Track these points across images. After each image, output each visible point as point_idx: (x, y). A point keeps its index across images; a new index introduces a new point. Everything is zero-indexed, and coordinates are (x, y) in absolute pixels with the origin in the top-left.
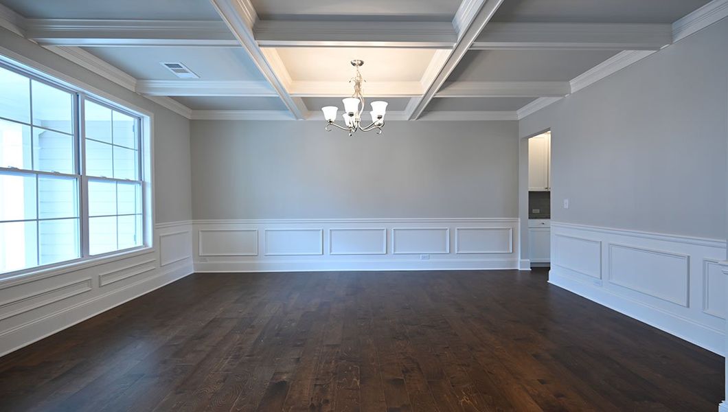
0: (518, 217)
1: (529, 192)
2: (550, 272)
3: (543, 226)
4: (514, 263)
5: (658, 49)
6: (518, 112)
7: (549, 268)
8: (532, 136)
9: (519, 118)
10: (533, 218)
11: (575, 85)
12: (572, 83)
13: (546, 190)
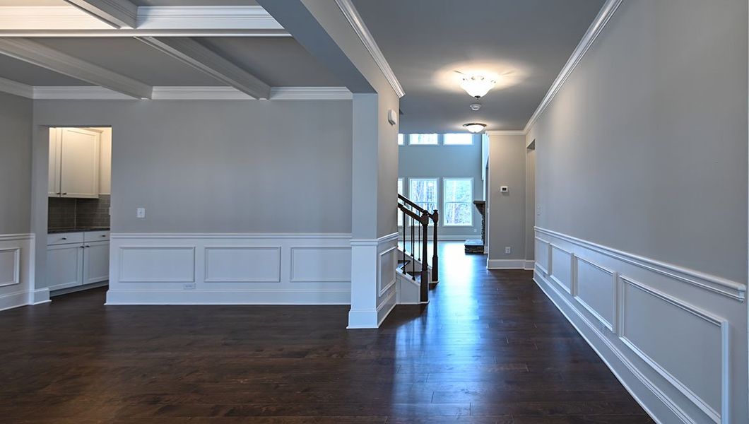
0: (29, 232)
1: (49, 198)
2: (107, 292)
3: (64, 242)
4: (23, 297)
5: (258, 98)
6: (35, 89)
7: (107, 288)
8: (55, 127)
9: (35, 96)
10: (54, 232)
11: (158, 93)
12: (155, 89)
13: (58, 196)
